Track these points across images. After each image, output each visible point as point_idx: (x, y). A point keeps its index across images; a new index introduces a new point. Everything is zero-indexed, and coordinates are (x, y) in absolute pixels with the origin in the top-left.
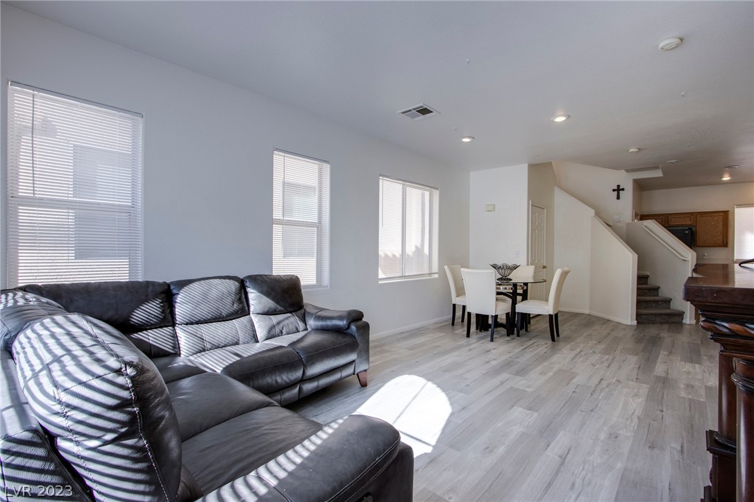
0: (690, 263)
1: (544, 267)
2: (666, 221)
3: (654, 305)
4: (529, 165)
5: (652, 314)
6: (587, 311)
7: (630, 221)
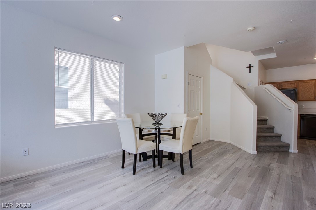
0: (294, 111)
1: (201, 114)
2: (279, 86)
3: (270, 139)
4: (185, 47)
5: (268, 146)
6: (228, 141)
7: (257, 85)
